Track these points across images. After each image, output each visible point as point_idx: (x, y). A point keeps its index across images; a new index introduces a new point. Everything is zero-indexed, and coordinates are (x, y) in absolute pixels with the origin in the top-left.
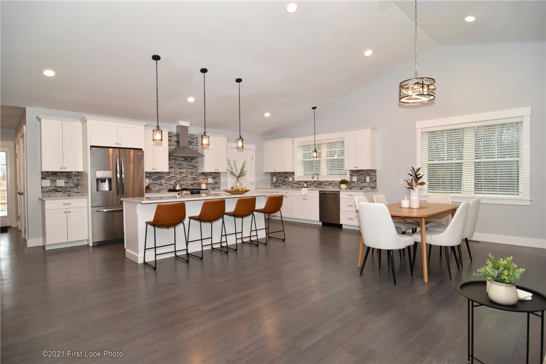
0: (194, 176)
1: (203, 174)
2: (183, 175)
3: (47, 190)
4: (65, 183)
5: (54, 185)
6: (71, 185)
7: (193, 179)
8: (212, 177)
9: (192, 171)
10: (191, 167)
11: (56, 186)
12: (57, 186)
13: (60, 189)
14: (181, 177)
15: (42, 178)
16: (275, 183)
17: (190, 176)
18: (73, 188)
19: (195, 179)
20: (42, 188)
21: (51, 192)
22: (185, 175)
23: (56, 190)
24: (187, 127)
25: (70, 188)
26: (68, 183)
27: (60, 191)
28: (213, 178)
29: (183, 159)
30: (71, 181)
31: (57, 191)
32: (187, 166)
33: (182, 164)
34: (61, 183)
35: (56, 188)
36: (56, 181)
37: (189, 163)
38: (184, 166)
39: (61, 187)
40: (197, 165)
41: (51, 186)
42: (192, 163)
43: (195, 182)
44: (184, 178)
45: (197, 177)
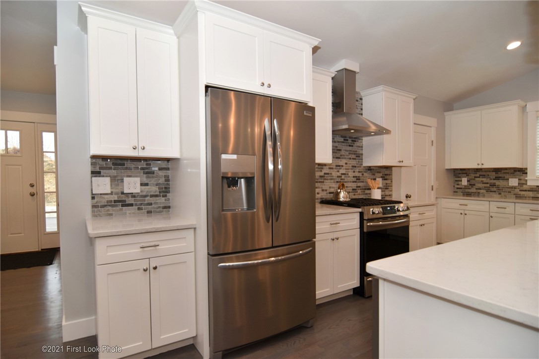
0: (357, 174)
1: (370, 169)
2: (342, 171)
3: (104, 202)
4: (142, 185)
5: (119, 191)
6: (154, 189)
7: (354, 179)
8: (381, 175)
9: (354, 163)
10: (354, 156)
11: (123, 193)
12: (125, 192)
13: (130, 200)
14: (339, 174)
15: (93, 173)
16: (466, 187)
17: (351, 174)
18: (156, 196)
19: (358, 178)
20: (93, 198)
21: (112, 206)
22: (344, 172)
23: (123, 202)
24: (355, 72)
25: (152, 196)
26: (147, 185)
27: (131, 205)
28: (384, 178)
29: (342, 140)
30: (153, 181)
31: (125, 205)
32: (347, 153)
33: (340, 150)
34: (132, 185)
35: (123, 198)
36: (122, 181)
37: (350, 148)
38: (343, 153)
39: (133, 195)
40: (361, 153)
41: (112, 193)
42: (354, 149)
43: (359, 184)
44: (343, 177)
45: (360, 174)
